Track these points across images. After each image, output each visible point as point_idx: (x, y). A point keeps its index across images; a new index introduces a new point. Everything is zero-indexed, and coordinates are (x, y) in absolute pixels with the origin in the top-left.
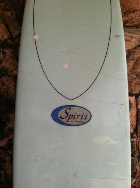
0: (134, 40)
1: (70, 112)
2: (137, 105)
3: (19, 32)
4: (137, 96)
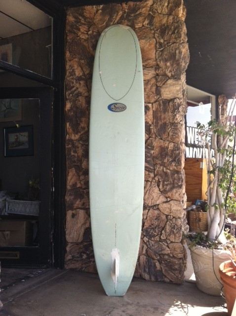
0: (150, 74)
1: (116, 106)
2: (153, 108)
3: (87, 72)
4: (152, 104)
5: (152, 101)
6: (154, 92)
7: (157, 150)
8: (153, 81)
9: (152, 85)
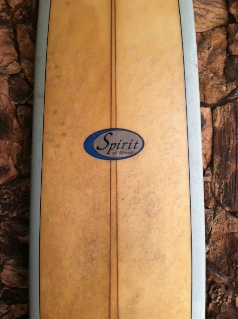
5: (213, 99)
6: (221, 73)
7: (220, 244)
8: (219, 38)
9: (215, 49)
